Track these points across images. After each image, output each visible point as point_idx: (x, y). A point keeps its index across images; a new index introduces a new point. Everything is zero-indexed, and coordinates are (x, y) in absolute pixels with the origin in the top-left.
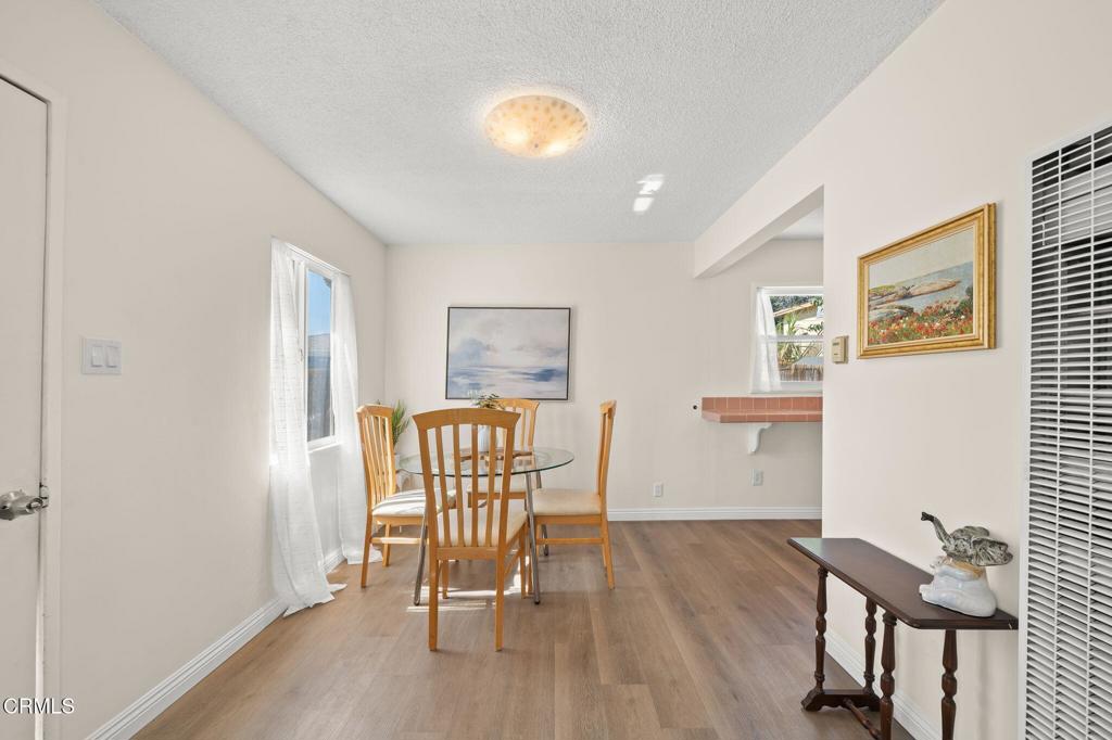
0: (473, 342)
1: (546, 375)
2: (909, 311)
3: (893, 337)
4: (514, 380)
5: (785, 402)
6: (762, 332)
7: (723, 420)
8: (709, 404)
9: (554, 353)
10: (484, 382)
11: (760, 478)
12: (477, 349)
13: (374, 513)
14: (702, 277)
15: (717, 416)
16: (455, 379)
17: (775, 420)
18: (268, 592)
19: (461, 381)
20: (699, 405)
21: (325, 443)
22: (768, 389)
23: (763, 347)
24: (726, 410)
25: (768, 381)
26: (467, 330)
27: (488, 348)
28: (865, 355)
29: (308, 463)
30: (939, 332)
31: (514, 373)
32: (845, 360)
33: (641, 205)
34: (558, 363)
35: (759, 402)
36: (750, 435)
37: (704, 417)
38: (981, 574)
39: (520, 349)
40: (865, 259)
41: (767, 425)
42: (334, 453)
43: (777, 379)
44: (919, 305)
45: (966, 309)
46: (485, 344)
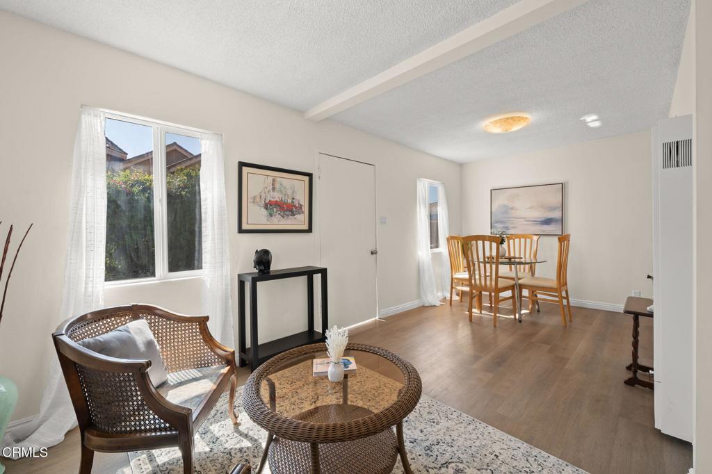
0: (505, 206)
1: (548, 222)
4: (528, 225)
9: (552, 209)
10: (510, 226)
12: (507, 209)
13: (453, 277)
16: (495, 225)
18: (419, 296)
19: (499, 225)
21: (436, 250)
26: (501, 200)
27: (512, 209)
29: (430, 256)
31: (527, 221)
34: (556, 214)
39: (531, 208)
42: (439, 254)
46: (511, 206)
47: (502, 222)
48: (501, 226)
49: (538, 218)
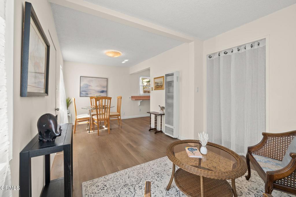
0: (86, 84)
2: (158, 85)
3: (157, 88)
4: (96, 93)
5: (144, 97)
6: (140, 84)
7: (135, 100)
8: (132, 97)
9: (104, 87)
10: (89, 93)
11: (140, 110)
12: (87, 86)
13: (77, 118)
14: (131, 74)
15: (134, 99)
16: (82, 92)
17: (143, 100)
19: (83, 93)
20: (131, 97)
22: (141, 94)
23: (141, 87)
24: (135, 98)
25: (141, 93)
26: (85, 82)
27: (90, 86)
28: (155, 90)
30: (160, 88)
31: (96, 91)
32: (152, 90)
33: (123, 62)
34: (105, 89)
35: (140, 97)
36: (139, 103)
37: (132, 100)
38: (163, 110)
39: (97, 86)
40: (155, 78)
41: (142, 101)
43: (143, 93)
44: (159, 85)
45: (162, 86)
46: (89, 85)
47: (85, 91)
48: (85, 93)
49: (99, 90)
